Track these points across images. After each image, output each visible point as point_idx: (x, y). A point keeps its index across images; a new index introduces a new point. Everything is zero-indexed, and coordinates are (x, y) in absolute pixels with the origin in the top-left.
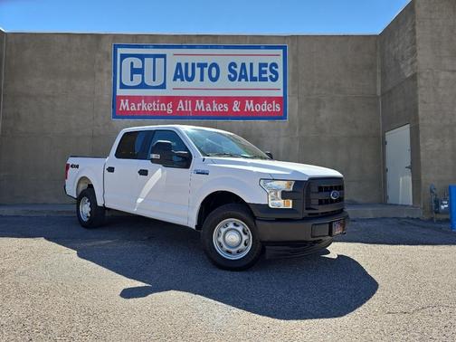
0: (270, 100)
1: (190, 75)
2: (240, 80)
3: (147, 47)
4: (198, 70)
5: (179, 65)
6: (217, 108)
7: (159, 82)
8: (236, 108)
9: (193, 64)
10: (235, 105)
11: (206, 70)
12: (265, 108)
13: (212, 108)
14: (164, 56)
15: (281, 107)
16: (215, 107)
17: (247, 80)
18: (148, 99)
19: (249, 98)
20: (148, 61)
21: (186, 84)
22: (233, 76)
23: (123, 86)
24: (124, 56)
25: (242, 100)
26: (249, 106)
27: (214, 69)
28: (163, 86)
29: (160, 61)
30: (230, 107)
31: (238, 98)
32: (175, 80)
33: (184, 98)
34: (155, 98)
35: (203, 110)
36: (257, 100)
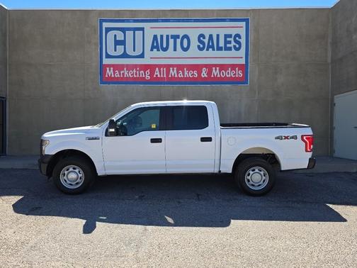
0: (233, 67)
1: (165, 46)
2: (207, 50)
3: (128, 21)
4: (171, 41)
5: (155, 37)
6: (188, 74)
7: (138, 52)
8: (204, 74)
9: (167, 36)
10: (204, 72)
11: (178, 41)
12: (230, 74)
13: (184, 75)
14: (142, 29)
15: (243, 73)
16: (186, 73)
17: (214, 50)
18: (130, 67)
19: (216, 66)
20: (129, 34)
21: (161, 53)
22: (201, 46)
23: (108, 56)
24: (108, 30)
25: (209, 67)
26: (216, 72)
27: (185, 41)
28: (142, 56)
29: (139, 33)
30: (199, 73)
31: (206, 66)
32: (152, 50)
33: (160, 66)
34: (135, 66)
35: (176, 76)
36: (223, 67)
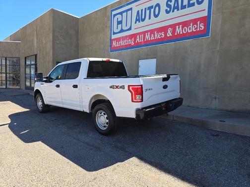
0: (195, 21)
1: (143, 17)
2: (173, 11)
3: (124, 6)
4: (148, 12)
5: (138, 12)
6: (157, 36)
7: (128, 27)
8: (169, 34)
9: (145, 9)
10: (169, 31)
11: (152, 10)
12: (192, 29)
13: (154, 37)
14: (131, 9)
15: (204, 26)
16: (156, 36)
17: (178, 10)
18: (123, 38)
19: (179, 24)
20: (124, 14)
21: (142, 24)
22: (168, 9)
23: (114, 33)
24: (115, 15)
25: (173, 26)
26: (179, 30)
27: (157, 8)
28: (130, 29)
29: (129, 12)
30: (166, 34)
31: (170, 26)
32: (136, 23)
33: (139, 34)
34: (126, 37)
35: (149, 39)
36: (185, 24)
